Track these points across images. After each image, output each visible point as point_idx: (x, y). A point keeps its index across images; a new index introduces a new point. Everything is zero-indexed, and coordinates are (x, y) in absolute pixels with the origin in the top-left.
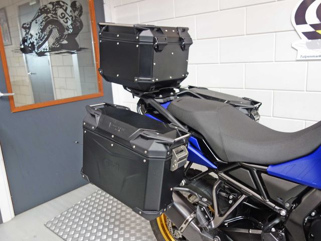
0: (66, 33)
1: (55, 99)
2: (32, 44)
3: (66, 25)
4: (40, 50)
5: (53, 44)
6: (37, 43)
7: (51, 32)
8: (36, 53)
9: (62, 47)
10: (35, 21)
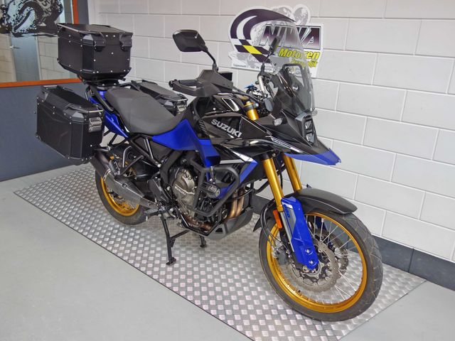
0: (45, 15)
1: (41, 79)
2: (9, 24)
3: (45, 7)
4: (17, 31)
5: (31, 26)
6: (15, 24)
7: (28, 14)
8: (13, 34)
9: (40, 29)
10: (12, 3)
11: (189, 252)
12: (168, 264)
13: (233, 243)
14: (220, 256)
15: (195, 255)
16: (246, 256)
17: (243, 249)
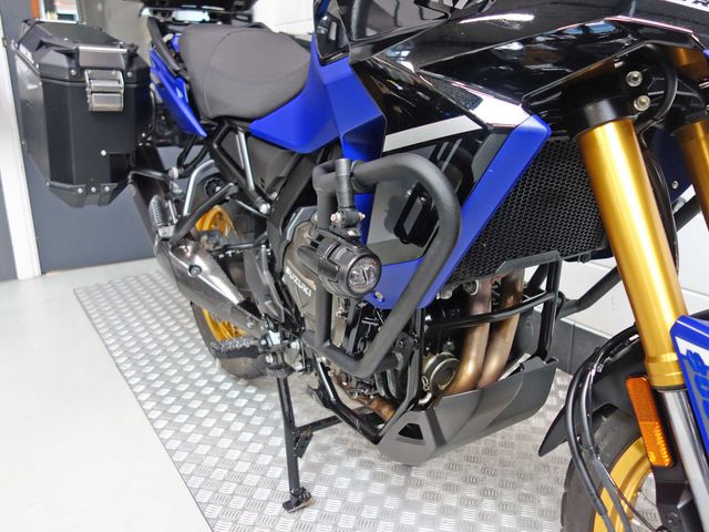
11: (365, 475)
12: (287, 506)
13: (502, 463)
14: (452, 500)
15: (378, 488)
16: (535, 517)
17: (527, 488)
